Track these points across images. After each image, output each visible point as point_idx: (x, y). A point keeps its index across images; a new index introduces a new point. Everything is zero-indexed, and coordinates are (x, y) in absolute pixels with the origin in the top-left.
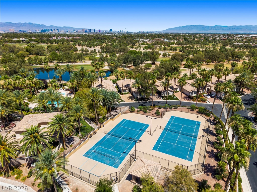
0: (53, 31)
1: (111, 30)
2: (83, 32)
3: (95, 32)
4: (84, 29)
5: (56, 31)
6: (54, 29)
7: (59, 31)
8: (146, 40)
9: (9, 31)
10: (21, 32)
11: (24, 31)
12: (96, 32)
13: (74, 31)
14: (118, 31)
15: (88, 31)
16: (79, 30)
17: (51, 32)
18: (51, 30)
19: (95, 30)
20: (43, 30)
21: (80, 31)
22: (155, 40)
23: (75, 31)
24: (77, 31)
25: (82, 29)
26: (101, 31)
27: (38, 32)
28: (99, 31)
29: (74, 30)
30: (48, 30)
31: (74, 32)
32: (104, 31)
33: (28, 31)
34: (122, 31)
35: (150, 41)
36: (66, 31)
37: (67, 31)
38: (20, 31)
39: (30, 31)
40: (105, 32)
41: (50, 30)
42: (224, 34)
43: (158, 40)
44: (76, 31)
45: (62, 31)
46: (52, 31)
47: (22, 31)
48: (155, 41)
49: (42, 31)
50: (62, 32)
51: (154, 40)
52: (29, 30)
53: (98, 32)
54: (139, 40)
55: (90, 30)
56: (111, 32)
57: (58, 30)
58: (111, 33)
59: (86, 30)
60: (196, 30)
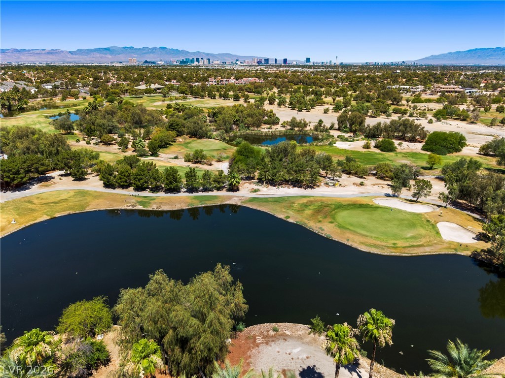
0: (200, 62)
1: (308, 60)
2: (254, 64)
3: (276, 63)
4: (255, 57)
5: (206, 63)
6: (202, 59)
7: (211, 61)
9: (128, 62)
10: (147, 65)
11: (152, 63)
12: (278, 63)
13: (237, 62)
14: (322, 63)
15: (263, 62)
16: (246, 61)
17: (196, 63)
18: (198, 60)
19: (276, 59)
20: (183, 60)
21: (248, 62)
23: (239, 63)
24: (243, 62)
25: (253, 58)
26: (288, 63)
27: (175, 63)
28: (285, 61)
29: (237, 60)
30: (192, 61)
31: (237, 64)
32: (294, 61)
33: (159, 63)
34: (331, 61)
36: (223, 63)
37: (225, 63)
38: (146, 62)
39: (162, 63)
40: (295, 63)
41: (195, 60)
44: (241, 63)
45: (216, 62)
46: (199, 63)
47: (149, 62)
49: (182, 62)
52: (161, 61)
53: (283, 64)
55: (267, 60)
56: (308, 64)
57: (209, 59)
58: (310, 67)
59: (259, 60)
60: (500, 59)
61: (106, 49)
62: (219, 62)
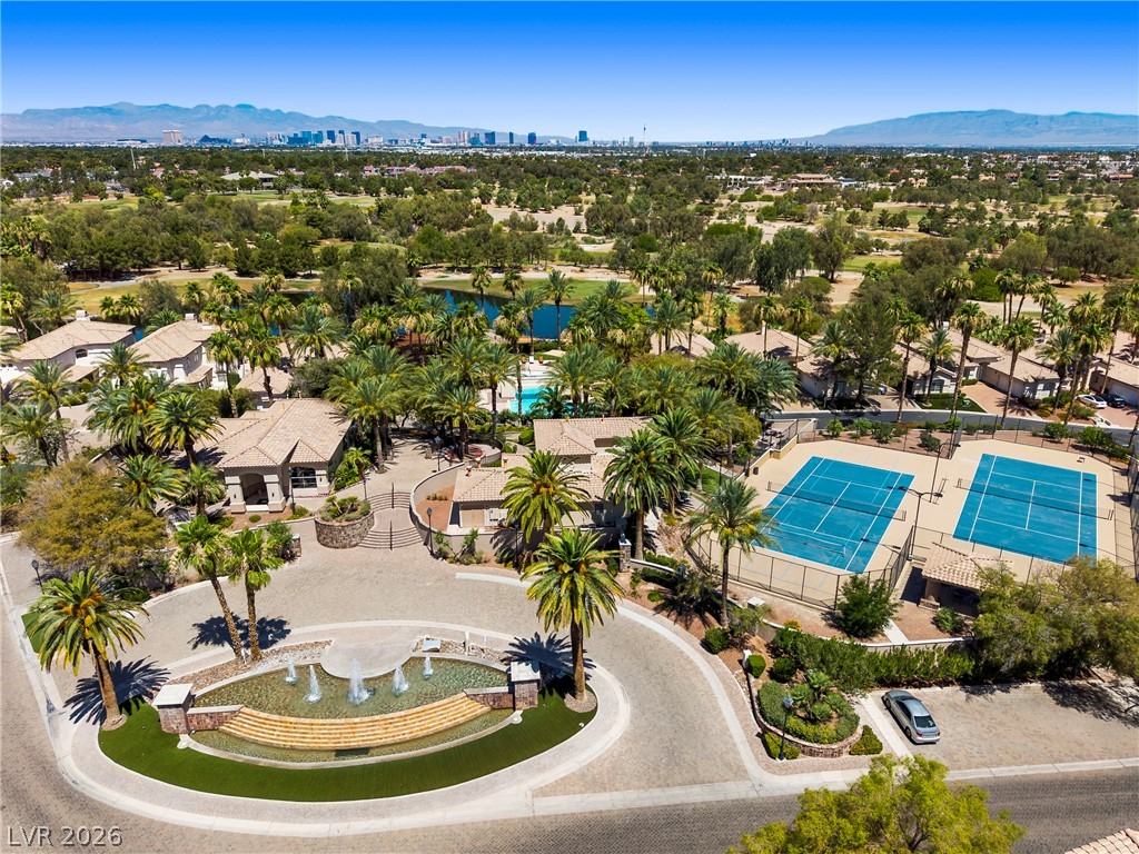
0: (338, 139)
1: (583, 135)
2: (462, 144)
3: (511, 142)
4: (464, 129)
5: (351, 141)
6: (341, 132)
7: (362, 138)
8: (760, 182)
9: (161, 139)
10: (209, 144)
11: (219, 141)
12: (516, 142)
13: (424, 140)
14: (614, 141)
15: (482, 139)
16: (444, 138)
17: (327, 143)
18: (331, 135)
19: (511, 134)
20: (296, 135)
21: (448, 141)
22: (799, 178)
23: (426, 141)
24: (437, 140)
25: (458, 131)
26: (537, 141)
27: (277, 142)
28: (532, 138)
29: (424, 136)
30: (318, 137)
31: (423, 144)
32: (553, 138)
33: (238, 141)
34: (631, 139)
35: (773, 184)
36: (391, 141)
37: (396, 142)
38: (206, 139)
39: (246, 142)
40: (553, 142)
41: (325, 135)
42: (1116, 155)
43: (812, 181)
44: (433, 141)
45: (375, 140)
46: (333, 142)
47: (214, 140)
48: (796, 185)
49: (294, 140)
50: (376, 142)
51: (793, 181)
52: (243, 136)
53: (527, 145)
54: (726, 182)
55: (491, 136)
56: (583, 144)
57: (357, 134)
58: (585, 149)
59: (472, 136)
60: (976, 134)
61: (102, 109)
62: (382, 140)
